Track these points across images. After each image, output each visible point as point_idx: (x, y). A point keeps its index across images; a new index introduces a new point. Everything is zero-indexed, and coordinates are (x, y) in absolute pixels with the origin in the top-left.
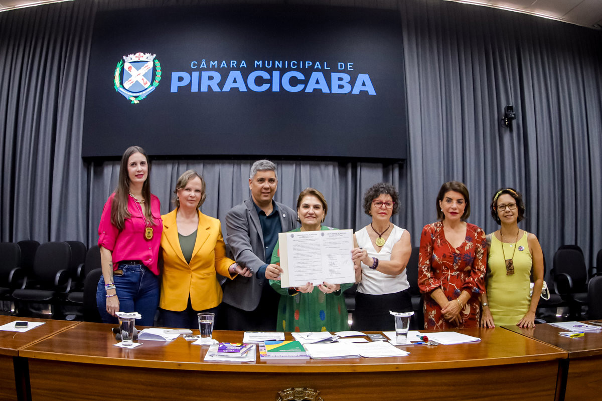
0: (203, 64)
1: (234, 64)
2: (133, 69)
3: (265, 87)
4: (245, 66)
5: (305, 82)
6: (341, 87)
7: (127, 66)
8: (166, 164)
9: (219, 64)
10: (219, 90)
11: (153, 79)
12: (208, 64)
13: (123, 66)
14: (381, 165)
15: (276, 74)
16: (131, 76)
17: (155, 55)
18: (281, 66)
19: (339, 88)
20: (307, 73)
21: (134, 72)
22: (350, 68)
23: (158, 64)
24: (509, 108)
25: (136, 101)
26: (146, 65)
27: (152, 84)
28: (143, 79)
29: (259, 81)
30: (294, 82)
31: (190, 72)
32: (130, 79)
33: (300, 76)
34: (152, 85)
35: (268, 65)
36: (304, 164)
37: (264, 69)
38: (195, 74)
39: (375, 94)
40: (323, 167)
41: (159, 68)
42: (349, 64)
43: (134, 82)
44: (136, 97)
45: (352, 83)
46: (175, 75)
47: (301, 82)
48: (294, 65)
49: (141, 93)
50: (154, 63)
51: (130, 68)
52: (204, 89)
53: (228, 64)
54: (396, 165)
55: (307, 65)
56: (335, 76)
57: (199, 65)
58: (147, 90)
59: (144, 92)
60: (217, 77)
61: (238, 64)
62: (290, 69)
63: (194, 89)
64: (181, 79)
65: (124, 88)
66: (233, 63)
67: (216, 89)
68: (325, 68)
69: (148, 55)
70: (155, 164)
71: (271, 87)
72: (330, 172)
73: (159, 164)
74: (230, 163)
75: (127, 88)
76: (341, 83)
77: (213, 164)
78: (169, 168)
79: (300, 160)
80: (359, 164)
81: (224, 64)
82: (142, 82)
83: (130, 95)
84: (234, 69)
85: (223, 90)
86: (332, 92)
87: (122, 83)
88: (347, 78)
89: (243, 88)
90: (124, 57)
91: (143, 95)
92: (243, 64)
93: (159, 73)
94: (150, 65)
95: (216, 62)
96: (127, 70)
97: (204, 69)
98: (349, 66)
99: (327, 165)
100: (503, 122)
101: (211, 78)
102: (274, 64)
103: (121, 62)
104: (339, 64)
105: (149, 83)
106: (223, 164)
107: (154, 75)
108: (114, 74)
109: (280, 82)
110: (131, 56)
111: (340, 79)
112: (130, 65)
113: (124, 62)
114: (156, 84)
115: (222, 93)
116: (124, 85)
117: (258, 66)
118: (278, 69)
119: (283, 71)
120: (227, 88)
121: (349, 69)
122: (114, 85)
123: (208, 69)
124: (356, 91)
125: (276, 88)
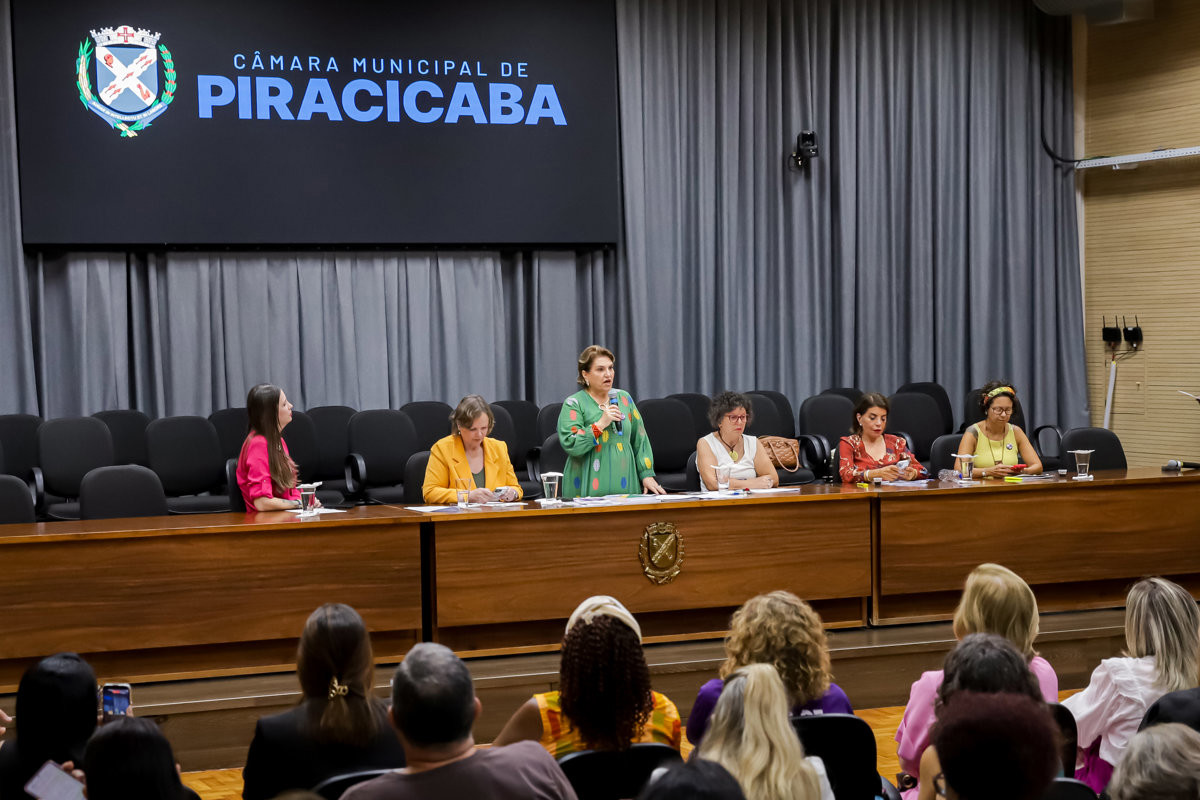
0: (257, 62)
1: (316, 64)
2: (116, 62)
3: (374, 113)
4: (336, 68)
5: (444, 103)
6: (506, 111)
7: (101, 53)
8: (196, 259)
9: (288, 62)
10: (292, 118)
11: (161, 89)
12: (266, 61)
13: (94, 53)
14: (573, 254)
15: (393, 86)
16: (113, 77)
17: (158, 35)
18: (400, 71)
19: (503, 114)
20: (448, 83)
21: (117, 67)
22: (522, 73)
23: (167, 56)
24: (805, 138)
25: (131, 134)
26: (142, 55)
27: (159, 98)
28: (139, 86)
29: (364, 100)
30: (424, 102)
31: (233, 76)
32: (112, 84)
33: (436, 92)
34: (160, 101)
35: (378, 68)
36: (444, 258)
37: (370, 75)
38: (244, 82)
39: (565, 124)
40: (475, 261)
41: (169, 64)
42: (519, 64)
43: (122, 91)
44: (130, 124)
45: (526, 102)
46: (205, 82)
47: (437, 102)
48: (424, 67)
49: (139, 116)
50: (159, 52)
51: (107, 58)
52: (264, 114)
53: (305, 64)
54: (599, 254)
55: (446, 68)
56: (496, 90)
57: (249, 60)
58: (152, 111)
59: (145, 115)
60: (286, 89)
61: (323, 65)
62: (417, 77)
63: (245, 113)
64: (216, 91)
65: (101, 102)
66: (314, 62)
67: (286, 114)
68: (479, 74)
69: (143, 33)
70: (175, 259)
71: (385, 113)
72: (489, 269)
73: (182, 260)
74: (315, 258)
75: (108, 104)
76: (506, 103)
77: (285, 259)
78: (204, 266)
79: (437, 250)
80: (536, 253)
81: (296, 64)
82: (137, 92)
83: (116, 119)
84: (315, 74)
85: (299, 118)
86: (492, 122)
87: (95, 91)
88: (516, 92)
89: (335, 116)
90: (93, 33)
91: (144, 121)
92: (332, 65)
93: (171, 75)
94: (151, 55)
95: (281, 58)
96: (104, 62)
97: (259, 73)
98: (520, 70)
99: (482, 258)
100: (793, 162)
101: (274, 92)
102: (387, 65)
103: (87, 45)
104: (503, 64)
105: (153, 96)
106: (303, 258)
107: (162, 80)
108: (75, 69)
109: (402, 103)
110: (108, 31)
111: (505, 96)
112: (107, 52)
113: (93, 44)
114: (168, 98)
115: (296, 124)
116: (102, 95)
117: (360, 69)
118: (395, 76)
119: (405, 81)
120: (305, 114)
121: (520, 75)
122: (80, 95)
123: (267, 72)
124: (532, 120)
125: (394, 116)
